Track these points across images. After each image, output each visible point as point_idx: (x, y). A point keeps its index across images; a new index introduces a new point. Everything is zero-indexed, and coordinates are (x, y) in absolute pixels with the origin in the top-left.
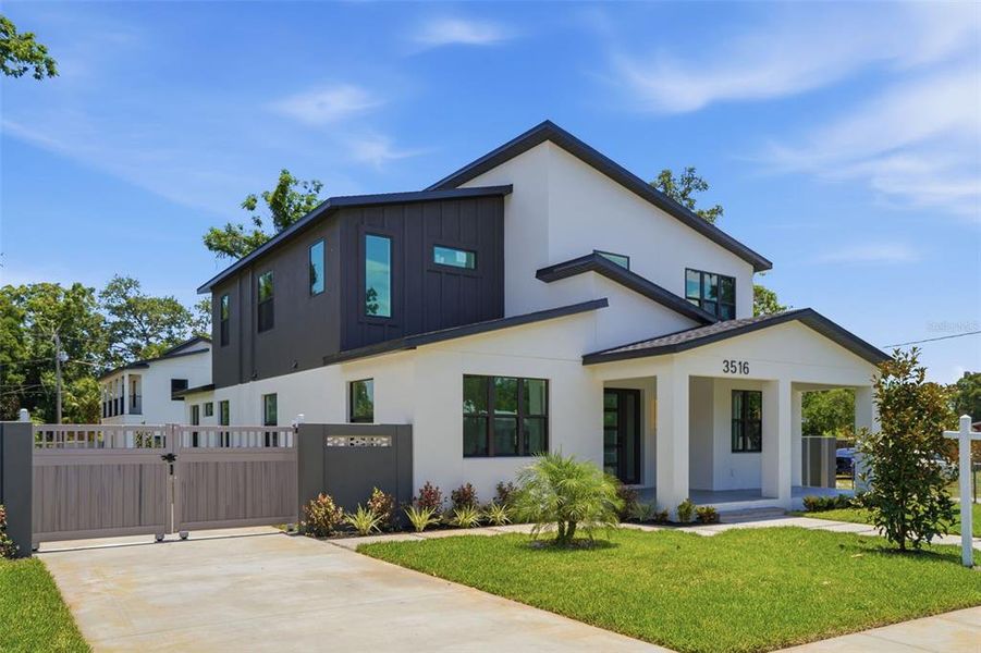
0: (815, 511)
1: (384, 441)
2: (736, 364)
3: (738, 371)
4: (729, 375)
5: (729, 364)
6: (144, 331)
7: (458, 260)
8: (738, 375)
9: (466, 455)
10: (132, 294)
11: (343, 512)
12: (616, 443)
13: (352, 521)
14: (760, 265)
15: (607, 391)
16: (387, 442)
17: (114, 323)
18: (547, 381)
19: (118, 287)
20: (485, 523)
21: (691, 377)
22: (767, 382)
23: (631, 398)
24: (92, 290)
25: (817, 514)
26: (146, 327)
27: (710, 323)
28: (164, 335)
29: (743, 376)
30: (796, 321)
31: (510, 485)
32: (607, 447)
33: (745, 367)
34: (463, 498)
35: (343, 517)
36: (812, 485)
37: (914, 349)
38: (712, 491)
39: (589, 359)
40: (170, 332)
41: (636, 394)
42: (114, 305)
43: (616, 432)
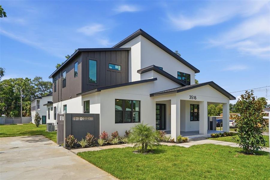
0: (214, 138)
1: (91, 119)
2: (193, 97)
3: (193, 98)
4: (191, 100)
5: (191, 97)
6: (43, 90)
7: (116, 68)
8: (193, 100)
9: (116, 123)
10: (40, 80)
11: (77, 140)
12: (159, 119)
13: (80, 143)
14: (197, 71)
15: (157, 104)
16: (92, 119)
17: (36, 88)
18: (140, 101)
19: (37, 79)
20: (121, 143)
21: (181, 100)
22: (201, 102)
23: (163, 106)
24: (30, 79)
25: (215, 139)
26: (44, 89)
27: (185, 86)
28: (49, 91)
29: (195, 100)
30: (208, 85)
31: (129, 131)
32: (157, 119)
33: (195, 98)
34: (115, 136)
35: (77, 142)
36: (210, 130)
37: (252, 91)
38: (185, 132)
39: (152, 95)
40: (50, 90)
41: (165, 105)
42: (36, 83)
43: (159, 116)
